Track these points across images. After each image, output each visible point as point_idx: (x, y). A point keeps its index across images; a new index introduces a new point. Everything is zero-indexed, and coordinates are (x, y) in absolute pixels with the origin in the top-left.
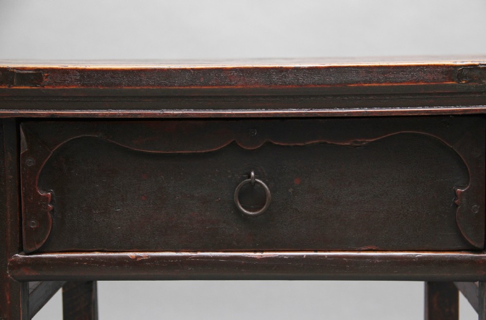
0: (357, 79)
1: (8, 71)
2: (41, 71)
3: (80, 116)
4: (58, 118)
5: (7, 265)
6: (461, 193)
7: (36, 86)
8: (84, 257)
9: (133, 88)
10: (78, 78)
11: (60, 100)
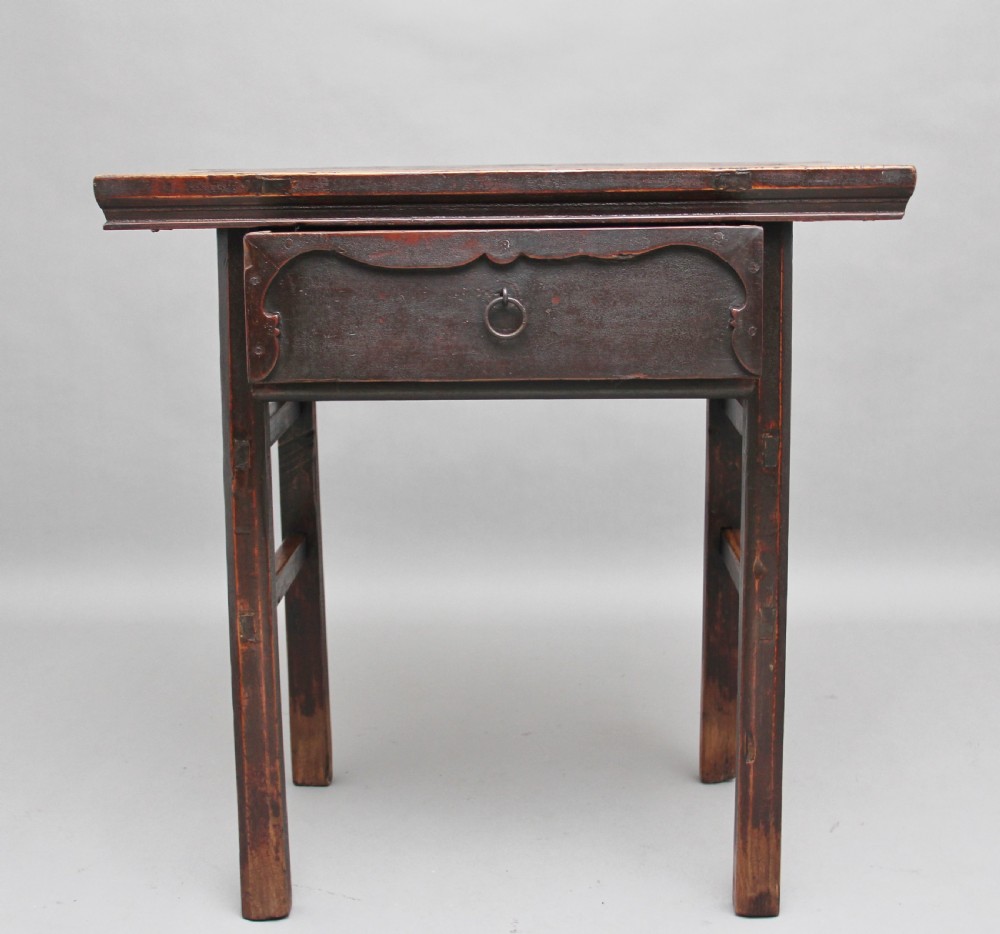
0: (614, 185)
1: (257, 178)
2: (290, 179)
6: (738, 313)
7: (284, 194)
10: (327, 184)
11: (307, 207)
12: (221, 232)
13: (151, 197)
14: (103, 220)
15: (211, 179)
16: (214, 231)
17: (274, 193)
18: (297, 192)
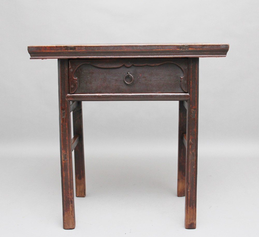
0: (155, 48)
2: (75, 47)
3: (85, 58)
5: (66, 97)
6: (182, 78)
9: (98, 50)
11: (80, 54)
13: (42, 51)
14: (30, 57)
15: (56, 47)
16: (57, 59)
17: (72, 50)
18: (78, 50)
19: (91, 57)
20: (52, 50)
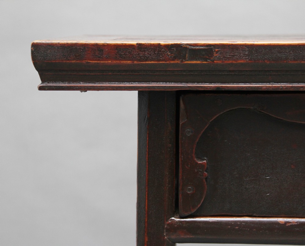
1: (182, 46)
2: (212, 47)
3: (245, 89)
4: (223, 91)
5: (164, 227)
7: (207, 61)
8: (236, 222)
9: (299, 62)
11: (226, 73)
12: (142, 94)
13: (84, 62)
14: (38, 81)
15: (140, 47)
16: (136, 93)
17: (196, 60)
18: (219, 59)
19: (268, 85)
20: (125, 59)
